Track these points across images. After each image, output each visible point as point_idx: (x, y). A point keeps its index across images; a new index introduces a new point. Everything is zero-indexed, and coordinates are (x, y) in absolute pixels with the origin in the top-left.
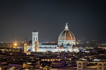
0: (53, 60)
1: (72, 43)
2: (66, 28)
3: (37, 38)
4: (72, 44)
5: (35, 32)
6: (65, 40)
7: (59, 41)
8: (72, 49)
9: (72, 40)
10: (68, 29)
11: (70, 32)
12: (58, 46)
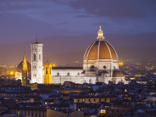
0: (95, 100)
1: (112, 66)
2: (99, 34)
3: (42, 56)
4: (112, 68)
5: (37, 43)
6: (98, 60)
7: (85, 61)
8: (112, 78)
9: (112, 60)
10: (103, 38)
11: (108, 43)
12: (84, 72)
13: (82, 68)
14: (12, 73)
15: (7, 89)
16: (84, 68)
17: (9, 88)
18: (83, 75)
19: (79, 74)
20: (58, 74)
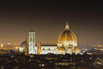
1: (74, 44)
5: (32, 31)
6: (66, 41)
7: (59, 42)
10: (69, 29)
13: (57, 45)
14: (17, 48)
15: (17, 57)
16: (58, 46)
17: (18, 56)
18: (58, 49)
19: (55, 49)
20: (44, 49)
